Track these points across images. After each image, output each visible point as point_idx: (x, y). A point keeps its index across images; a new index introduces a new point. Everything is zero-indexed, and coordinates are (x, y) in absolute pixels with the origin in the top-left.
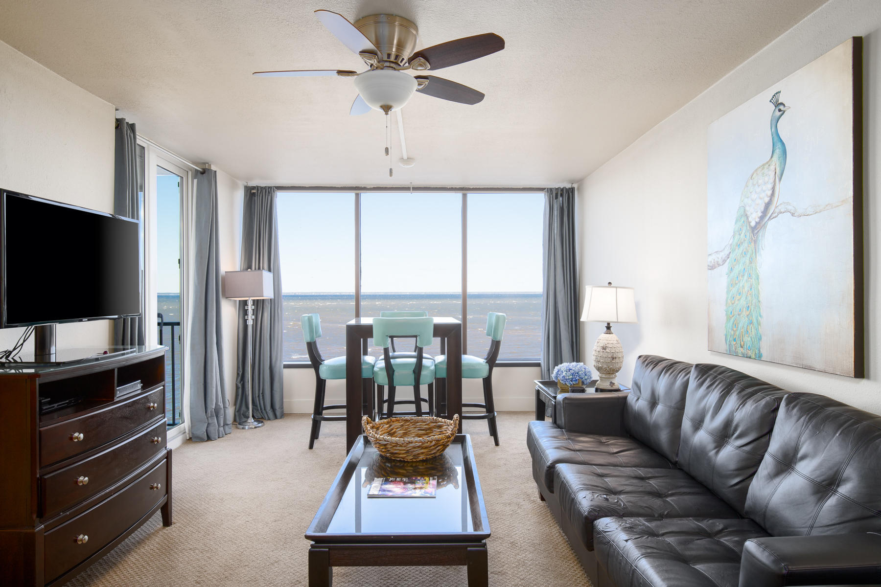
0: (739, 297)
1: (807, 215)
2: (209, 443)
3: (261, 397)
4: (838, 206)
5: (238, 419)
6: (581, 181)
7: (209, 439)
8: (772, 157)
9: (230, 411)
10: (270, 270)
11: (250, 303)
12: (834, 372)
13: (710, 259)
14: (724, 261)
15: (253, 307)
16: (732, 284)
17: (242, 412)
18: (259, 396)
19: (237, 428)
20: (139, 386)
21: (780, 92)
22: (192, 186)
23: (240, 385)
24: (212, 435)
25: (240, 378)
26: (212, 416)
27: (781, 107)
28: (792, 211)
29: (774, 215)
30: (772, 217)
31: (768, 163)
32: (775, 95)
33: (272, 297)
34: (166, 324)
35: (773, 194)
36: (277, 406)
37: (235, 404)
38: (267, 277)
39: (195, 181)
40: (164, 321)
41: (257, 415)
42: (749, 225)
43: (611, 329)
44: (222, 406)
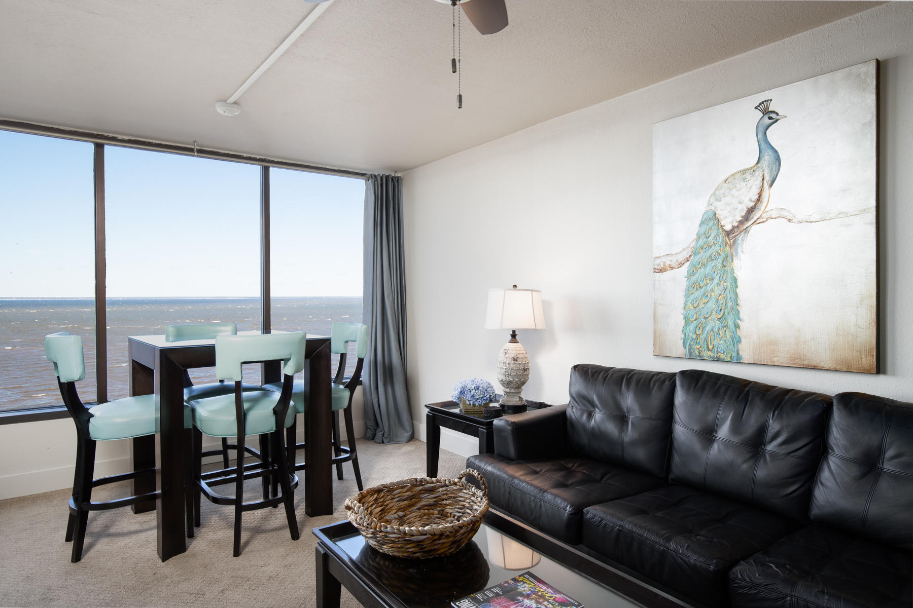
0: (706, 301)
1: (810, 222)
4: (855, 215)
6: (408, 169)
8: (758, 163)
12: (850, 370)
13: (658, 261)
14: (681, 265)
16: (694, 286)
21: (771, 100)
27: (773, 116)
28: (788, 217)
29: (761, 220)
30: (757, 222)
31: (753, 170)
32: (763, 103)
35: (759, 200)
42: (722, 229)
43: (517, 337)
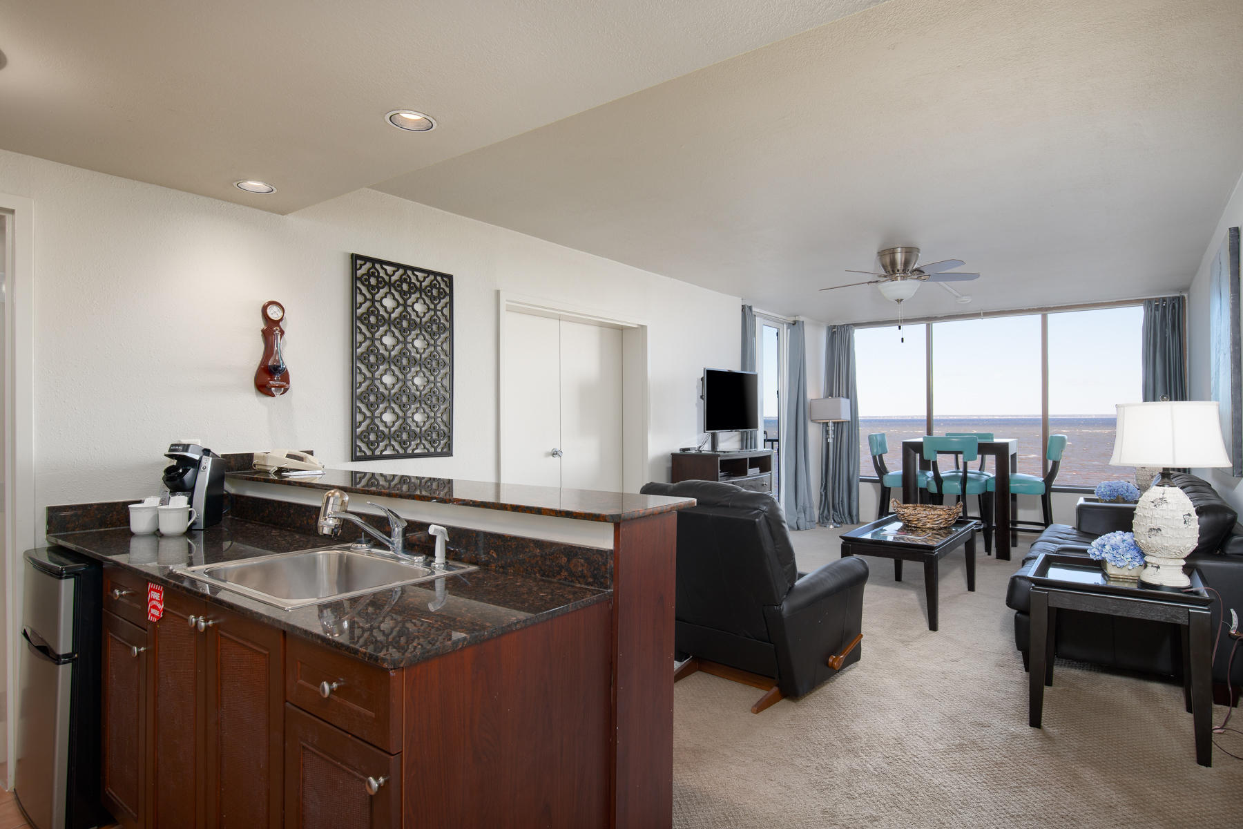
2: (799, 532)
3: (841, 504)
5: (821, 520)
7: (798, 529)
9: (816, 513)
10: (848, 397)
11: (830, 424)
15: (833, 428)
17: (825, 515)
18: (839, 503)
19: (821, 526)
20: (759, 471)
22: (786, 334)
23: (823, 493)
24: (801, 527)
25: (823, 488)
26: (800, 512)
33: (849, 419)
34: (769, 440)
36: (854, 513)
37: (820, 509)
38: (845, 403)
39: (789, 330)
40: (768, 438)
41: (837, 519)
44: (808, 506)
